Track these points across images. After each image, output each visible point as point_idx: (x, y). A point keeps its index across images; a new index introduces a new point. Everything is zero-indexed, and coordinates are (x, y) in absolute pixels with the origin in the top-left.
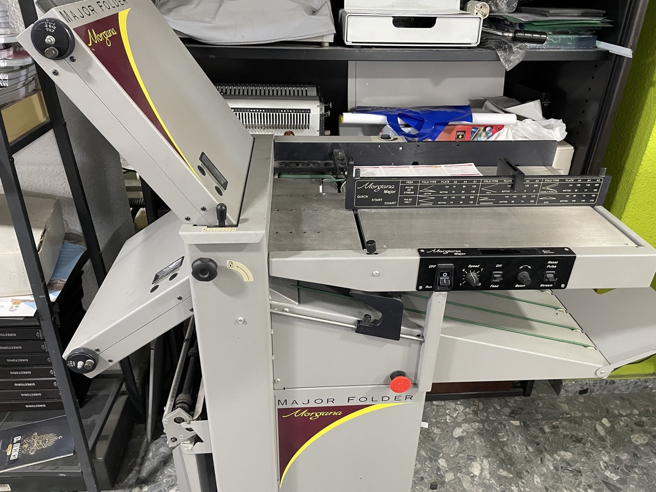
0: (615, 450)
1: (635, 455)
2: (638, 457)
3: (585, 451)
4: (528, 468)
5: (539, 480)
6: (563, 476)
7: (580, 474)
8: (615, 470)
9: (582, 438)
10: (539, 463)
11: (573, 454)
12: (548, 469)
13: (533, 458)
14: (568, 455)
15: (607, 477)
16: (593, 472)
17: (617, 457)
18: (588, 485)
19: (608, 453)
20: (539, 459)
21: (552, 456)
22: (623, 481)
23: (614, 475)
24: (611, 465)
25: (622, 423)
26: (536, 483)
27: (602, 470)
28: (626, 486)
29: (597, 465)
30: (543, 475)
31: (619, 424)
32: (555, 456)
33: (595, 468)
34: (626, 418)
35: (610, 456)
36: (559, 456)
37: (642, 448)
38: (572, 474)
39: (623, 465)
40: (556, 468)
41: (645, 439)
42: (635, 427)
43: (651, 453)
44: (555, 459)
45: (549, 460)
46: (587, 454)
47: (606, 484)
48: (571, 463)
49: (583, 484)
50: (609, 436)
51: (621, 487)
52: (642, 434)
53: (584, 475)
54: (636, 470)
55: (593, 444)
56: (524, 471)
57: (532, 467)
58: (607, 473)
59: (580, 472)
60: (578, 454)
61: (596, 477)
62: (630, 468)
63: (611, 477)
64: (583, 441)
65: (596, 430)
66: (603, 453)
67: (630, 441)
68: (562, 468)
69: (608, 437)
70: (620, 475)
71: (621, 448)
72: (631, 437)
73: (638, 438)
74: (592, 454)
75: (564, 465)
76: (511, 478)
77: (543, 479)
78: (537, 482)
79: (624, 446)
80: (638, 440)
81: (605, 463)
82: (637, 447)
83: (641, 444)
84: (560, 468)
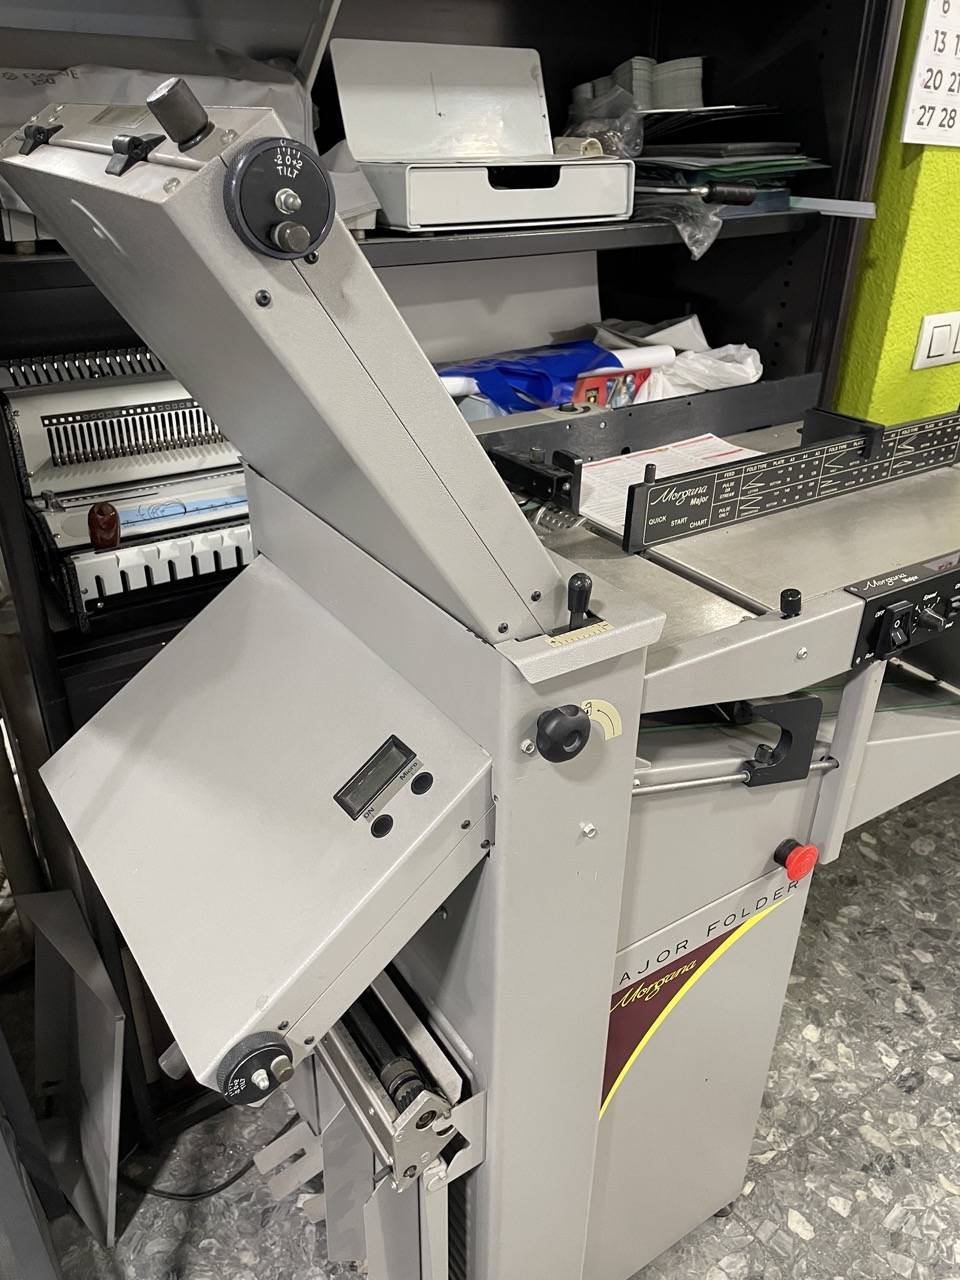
0: (906, 875)
1: (934, 872)
2: (939, 874)
3: (870, 895)
4: (816, 955)
5: (843, 968)
6: (869, 946)
7: (886, 933)
8: (925, 906)
9: (855, 877)
10: (826, 940)
11: (859, 905)
12: (844, 944)
13: (814, 936)
14: (854, 911)
15: (922, 920)
16: (900, 921)
17: (915, 885)
18: (908, 945)
19: (900, 883)
20: (822, 933)
21: (834, 921)
22: (944, 918)
23: (928, 914)
24: (916, 901)
25: (888, 832)
26: (843, 975)
27: (909, 912)
28: (952, 923)
29: (899, 908)
30: (842, 957)
31: (886, 834)
32: (839, 919)
33: (898, 913)
34: (888, 822)
35: (905, 888)
36: (844, 917)
37: (936, 859)
38: (877, 938)
39: (929, 894)
40: (852, 938)
41: (930, 844)
42: (908, 831)
43: (950, 861)
44: (843, 924)
45: (835, 930)
46: (876, 897)
47: (928, 931)
48: (864, 920)
49: (901, 945)
50: (885, 856)
51: (948, 928)
52: (922, 838)
53: (892, 931)
54: (950, 895)
55: (873, 879)
56: (815, 963)
57: (822, 952)
58: (919, 915)
59: (885, 929)
60: (866, 902)
61: (909, 927)
62: (940, 894)
63: (927, 919)
64: (858, 879)
65: (864, 856)
66: (895, 887)
67: (914, 854)
68: (859, 933)
69: (886, 860)
70: (936, 911)
71: (911, 869)
72: (912, 846)
73: (921, 846)
74: (882, 893)
75: (858, 928)
76: (806, 982)
77: (846, 963)
78: (843, 971)
79: (913, 865)
80: (923, 848)
81: (906, 900)
82: (928, 859)
83: (930, 852)
84: (857, 935)
